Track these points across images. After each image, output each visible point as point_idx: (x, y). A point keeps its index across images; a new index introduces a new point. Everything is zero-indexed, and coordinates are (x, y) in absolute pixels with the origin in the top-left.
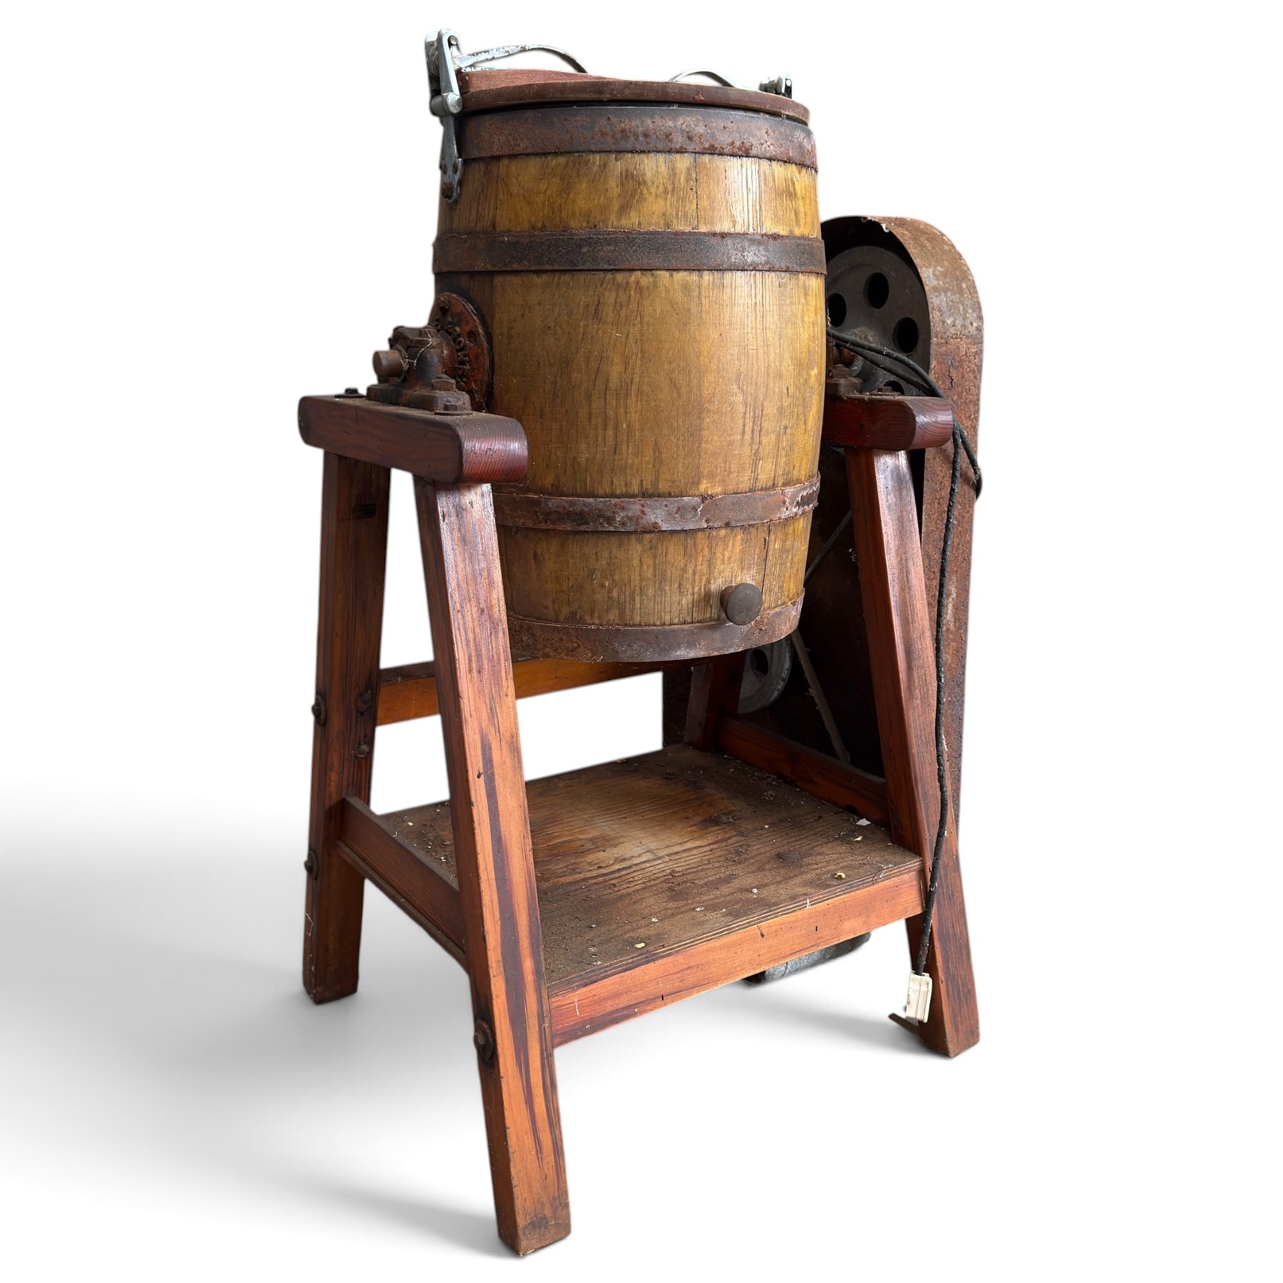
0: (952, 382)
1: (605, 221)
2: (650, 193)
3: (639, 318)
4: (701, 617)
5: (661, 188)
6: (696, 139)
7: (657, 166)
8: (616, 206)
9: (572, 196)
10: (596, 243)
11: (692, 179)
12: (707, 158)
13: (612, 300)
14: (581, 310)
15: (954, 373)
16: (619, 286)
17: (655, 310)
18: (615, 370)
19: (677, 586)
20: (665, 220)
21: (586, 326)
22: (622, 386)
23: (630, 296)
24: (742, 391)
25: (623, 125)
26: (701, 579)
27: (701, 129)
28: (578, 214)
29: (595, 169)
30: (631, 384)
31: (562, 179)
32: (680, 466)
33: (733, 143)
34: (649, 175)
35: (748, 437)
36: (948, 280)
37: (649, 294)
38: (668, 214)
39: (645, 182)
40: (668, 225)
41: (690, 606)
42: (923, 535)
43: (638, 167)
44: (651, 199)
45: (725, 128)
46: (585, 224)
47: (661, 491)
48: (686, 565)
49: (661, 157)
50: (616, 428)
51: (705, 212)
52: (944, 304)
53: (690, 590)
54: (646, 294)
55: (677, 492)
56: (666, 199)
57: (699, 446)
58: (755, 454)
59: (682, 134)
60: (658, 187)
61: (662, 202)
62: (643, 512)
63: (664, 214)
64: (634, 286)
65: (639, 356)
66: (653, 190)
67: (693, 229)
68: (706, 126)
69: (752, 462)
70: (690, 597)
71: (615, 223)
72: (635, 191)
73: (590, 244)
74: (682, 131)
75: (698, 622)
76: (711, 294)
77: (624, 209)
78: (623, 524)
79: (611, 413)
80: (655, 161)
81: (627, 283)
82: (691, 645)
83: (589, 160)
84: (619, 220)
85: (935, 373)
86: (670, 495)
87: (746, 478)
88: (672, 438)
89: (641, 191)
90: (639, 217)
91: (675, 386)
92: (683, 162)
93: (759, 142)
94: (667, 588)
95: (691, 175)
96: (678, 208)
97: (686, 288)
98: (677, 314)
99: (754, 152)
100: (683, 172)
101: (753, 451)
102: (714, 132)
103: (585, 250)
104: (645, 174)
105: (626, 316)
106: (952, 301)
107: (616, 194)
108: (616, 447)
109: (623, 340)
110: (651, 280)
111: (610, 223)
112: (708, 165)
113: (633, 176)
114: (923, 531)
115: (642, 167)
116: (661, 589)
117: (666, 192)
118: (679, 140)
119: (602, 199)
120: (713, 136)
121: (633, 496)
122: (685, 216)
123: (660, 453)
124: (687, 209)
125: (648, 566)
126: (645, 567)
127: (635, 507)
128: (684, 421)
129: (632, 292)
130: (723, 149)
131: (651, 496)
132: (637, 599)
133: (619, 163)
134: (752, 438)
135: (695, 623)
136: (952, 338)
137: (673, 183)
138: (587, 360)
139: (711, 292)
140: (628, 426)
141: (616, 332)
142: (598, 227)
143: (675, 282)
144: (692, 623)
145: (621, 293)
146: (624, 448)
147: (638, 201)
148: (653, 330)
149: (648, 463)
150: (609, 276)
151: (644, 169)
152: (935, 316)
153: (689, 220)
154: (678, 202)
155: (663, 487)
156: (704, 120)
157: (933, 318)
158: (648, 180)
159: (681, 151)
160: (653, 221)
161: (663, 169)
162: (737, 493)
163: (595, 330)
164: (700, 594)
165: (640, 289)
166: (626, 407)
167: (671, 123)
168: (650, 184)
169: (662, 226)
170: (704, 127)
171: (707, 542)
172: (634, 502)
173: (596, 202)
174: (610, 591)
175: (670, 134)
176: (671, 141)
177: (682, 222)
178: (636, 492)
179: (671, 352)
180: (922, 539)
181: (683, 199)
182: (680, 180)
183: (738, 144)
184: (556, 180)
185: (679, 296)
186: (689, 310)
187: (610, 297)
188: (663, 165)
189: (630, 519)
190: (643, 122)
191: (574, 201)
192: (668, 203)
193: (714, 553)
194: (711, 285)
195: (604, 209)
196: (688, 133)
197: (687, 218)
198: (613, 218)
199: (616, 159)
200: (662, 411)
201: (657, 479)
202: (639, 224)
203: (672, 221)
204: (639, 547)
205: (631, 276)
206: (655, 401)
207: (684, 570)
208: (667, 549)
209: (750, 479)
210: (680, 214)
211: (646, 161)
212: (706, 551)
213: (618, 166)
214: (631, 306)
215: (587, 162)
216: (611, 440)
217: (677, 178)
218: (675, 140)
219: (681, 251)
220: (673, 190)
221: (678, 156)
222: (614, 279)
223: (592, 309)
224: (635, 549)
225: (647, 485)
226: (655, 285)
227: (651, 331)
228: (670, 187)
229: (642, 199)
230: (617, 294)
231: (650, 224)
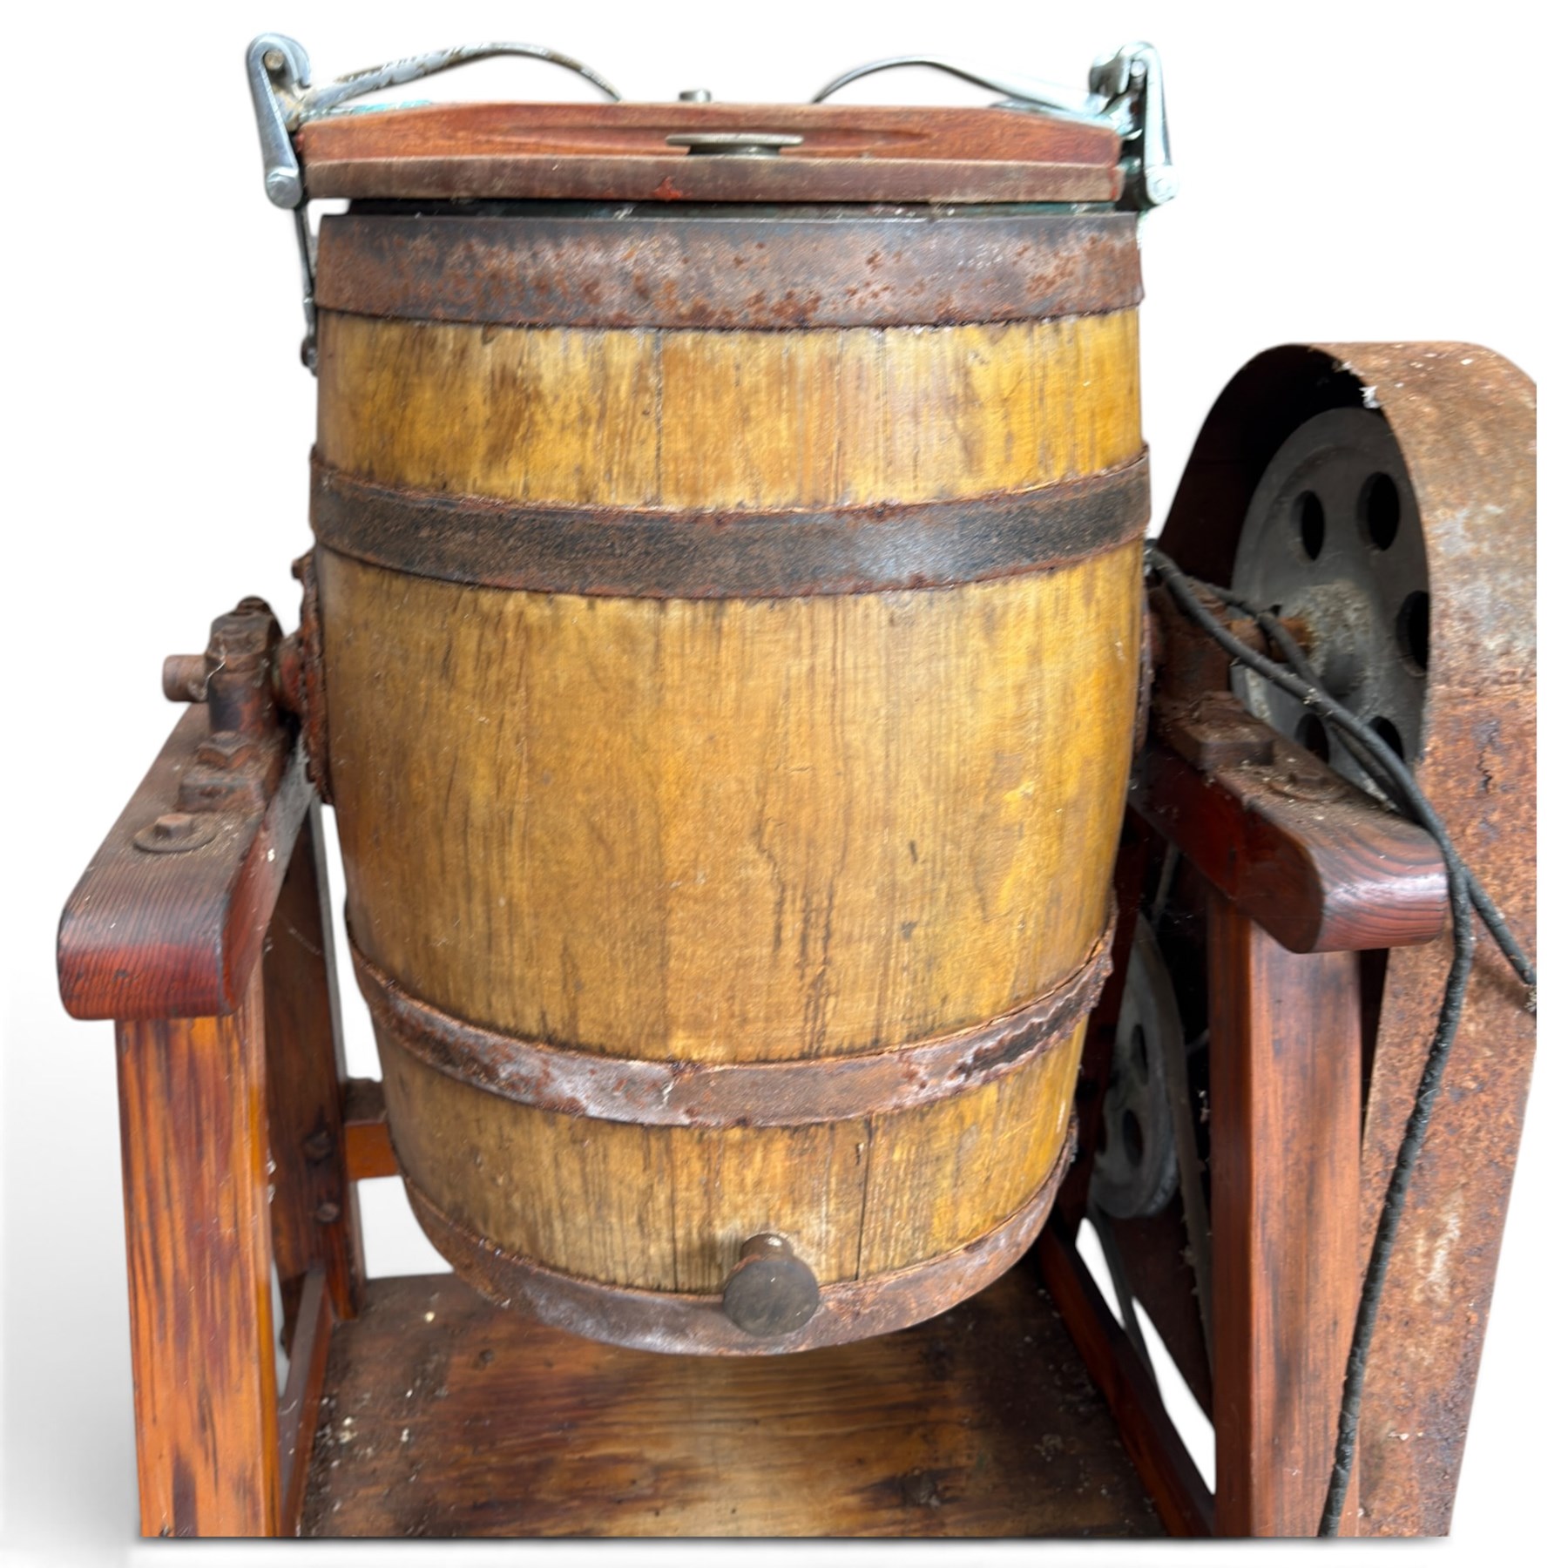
0: (1486, 783)
1: (462, 475)
2: (550, 421)
3: (522, 689)
4: (697, 1283)
5: (575, 411)
6: (658, 294)
7: (566, 359)
8: (481, 446)
9: (409, 412)
10: (443, 521)
11: (646, 389)
12: (687, 339)
13: (472, 646)
14: (422, 656)
15: (1495, 764)
16: (485, 619)
17: (555, 678)
18: (480, 789)
19: (633, 1219)
20: (581, 483)
21: (430, 689)
22: (492, 823)
23: (505, 642)
24: (770, 857)
25: (495, 262)
26: (688, 1218)
27: (672, 269)
28: (417, 454)
29: (447, 359)
30: (511, 823)
31: (396, 374)
32: (621, 999)
33: (759, 299)
34: (548, 378)
35: (790, 950)
36: (1509, 538)
37: (544, 644)
38: (587, 471)
39: (539, 396)
40: (587, 494)
41: (669, 1260)
42: (1370, 1109)
43: (525, 360)
44: (551, 434)
45: (738, 262)
46: (428, 479)
47: (583, 1040)
48: (651, 1187)
49: (577, 339)
50: (488, 901)
51: (677, 467)
52: (1483, 601)
53: (666, 1234)
54: (536, 640)
55: (618, 1047)
56: (584, 435)
57: (663, 964)
58: (813, 985)
59: (623, 283)
60: (566, 407)
61: (575, 444)
62: (547, 1074)
63: (580, 470)
64: (512, 625)
65: (525, 769)
66: (556, 414)
67: (646, 504)
68: (686, 261)
69: (804, 1000)
70: (666, 1247)
71: (479, 483)
72: (518, 413)
73: (433, 525)
74: (625, 276)
75: (690, 1292)
76: (688, 651)
77: (497, 453)
78: (513, 1086)
79: (477, 872)
80: (561, 348)
81: (500, 613)
82: (676, 1329)
83: (435, 340)
84: (486, 477)
85: (1434, 764)
86: (602, 1052)
87: (790, 1033)
88: (599, 942)
89: (532, 415)
90: (527, 473)
91: (600, 839)
92: (626, 349)
93: (842, 289)
94: (614, 1220)
95: (646, 379)
96: (613, 456)
97: (625, 635)
98: (605, 689)
99: (824, 312)
100: (627, 372)
101: (808, 980)
102: (707, 274)
103: (424, 533)
104: (539, 378)
105: (499, 683)
106: (1510, 592)
107: (481, 420)
108: (491, 938)
109: (493, 730)
110: (548, 612)
111: (470, 482)
112: (692, 355)
113: (515, 381)
114: (1371, 1100)
115: (534, 360)
116: (600, 1218)
117: (584, 418)
118: (614, 298)
119: (457, 428)
120: (704, 284)
121: (528, 1038)
122: (629, 474)
123: (575, 967)
124: (632, 457)
125: (572, 1173)
126: (565, 1172)
127: (529, 1062)
128: (624, 912)
129: (510, 635)
130: (728, 314)
131: (563, 1046)
132: (557, 1225)
133: (488, 349)
134: (803, 953)
135: (683, 1292)
136: (1496, 682)
137: (602, 400)
138: (433, 755)
139: (687, 645)
140: (510, 904)
141: (481, 713)
142: (449, 489)
143: (600, 621)
144: (676, 1291)
145: (489, 634)
146: (505, 943)
147: (524, 438)
148: (553, 719)
149: (552, 981)
150: (467, 595)
151: (539, 364)
152: (1449, 634)
153: (636, 483)
154: (611, 439)
155: (588, 1031)
156: (684, 244)
157: (1442, 637)
158: (546, 392)
159: (621, 324)
160: (555, 484)
161: (580, 365)
162: (766, 1061)
163: (444, 701)
164: (688, 1241)
165: (524, 629)
166: (503, 867)
167: (596, 257)
168: (549, 400)
169: (573, 496)
170: (679, 265)
171: (697, 1151)
172: (528, 1053)
173: (447, 431)
174: (507, 1196)
175: (596, 284)
176: (596, 300)
177: (621, 488)
178: (535, 1031)
179: (590, 769)
180: (1369, 1117)
181: (626, 437)
182: (617, 390)
183: (775, 299)
184: (387, 375)
185: (610, 653)
186: (631, 684)
187: (468, 640)
188: (580, 357)
189: (526, 1081)
190: (534, 256)
191: (412, 424)
192: (589, 444)
193: (718, 1172)
194: (688, 633)
195: (460, 448)
196: (638, 279)
197: (632, 479)
198: (476, 471)
199: (485, 340)
200: (576, 886)
201: (574, 1015)
202: (526, 488)
203: (596, 486)
204: (549, 1133)
205: (506, 601)
206: (558, 862)
207: (648, 1194)
208: (605, 1149)
209: (802, 1035)
210: (615, 470)
211: (543, 347)
212: (696, 1166)
213: (486, 356)
214: (506, 665)
215: (432, 344)
216: (480, 922)
217: (612, 388)
218: (605, 298)
219: (612, 554)
220: (602, 415)
221: (615, 335)
222: (476, 601)
223: (439, 657)
224: (544, 1139)
225: (555, 1023)
226: (556, 623)
227: (547, 720)
228: (594, 409)
229: (531, 435)
230: (482, 636)
231: (548, 490)
